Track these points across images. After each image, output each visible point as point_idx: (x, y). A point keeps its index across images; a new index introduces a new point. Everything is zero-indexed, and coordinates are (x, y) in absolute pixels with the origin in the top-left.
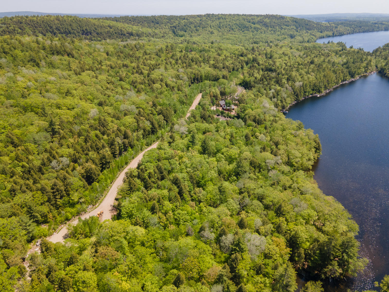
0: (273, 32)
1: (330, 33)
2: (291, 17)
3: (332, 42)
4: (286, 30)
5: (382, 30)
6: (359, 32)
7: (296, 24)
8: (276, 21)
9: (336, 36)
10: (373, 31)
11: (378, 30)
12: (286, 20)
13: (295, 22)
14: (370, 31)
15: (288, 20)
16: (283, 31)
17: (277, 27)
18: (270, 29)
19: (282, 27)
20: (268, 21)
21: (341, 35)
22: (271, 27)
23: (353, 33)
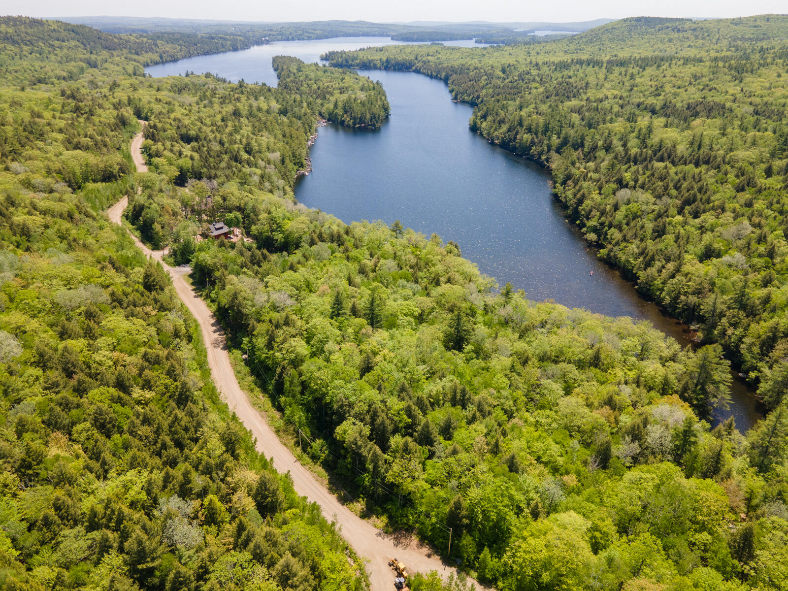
0: (38, 55)
1: (156, 57)
2: (59, 22)
3: (192, 73)
4: (65, 51)
5: (229, 50)
6: (198, 55)
7: (78, 36)
8: (30, 31)
9: (167, 62)
10: (217, 52)
11: (224, 50)
12: (52, 28)
13: (73, 32)
14: (214, 53)
15: (55, 26)
16: (58, 51)
17: (42, 44)
18: (25, 48)
19: (51, 42)
20: (10, 30)
21: (175, 60)
22: (26, 44)
23: (190, 57)
